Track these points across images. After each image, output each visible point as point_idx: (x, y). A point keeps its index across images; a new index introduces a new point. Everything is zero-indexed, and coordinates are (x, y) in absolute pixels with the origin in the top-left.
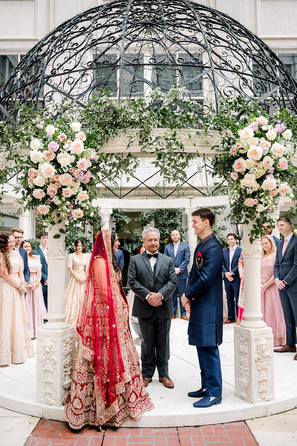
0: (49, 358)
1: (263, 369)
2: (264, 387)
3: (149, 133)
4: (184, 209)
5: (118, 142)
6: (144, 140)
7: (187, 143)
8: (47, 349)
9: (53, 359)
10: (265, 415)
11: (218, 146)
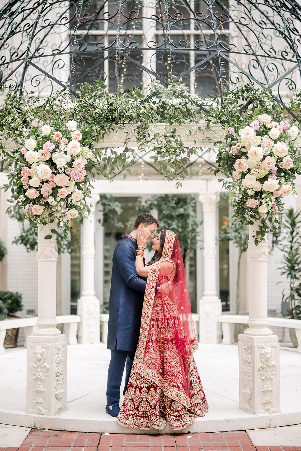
0: (41, 365)
1: (267, 379)
2: (269, 398)
3: (147, 129)
5: (114, 138)
6: (142, 137)
7: (188, 139)
8: (39, 356)
9: (45, 366)
10: (268, 426)
11: (221, 141)
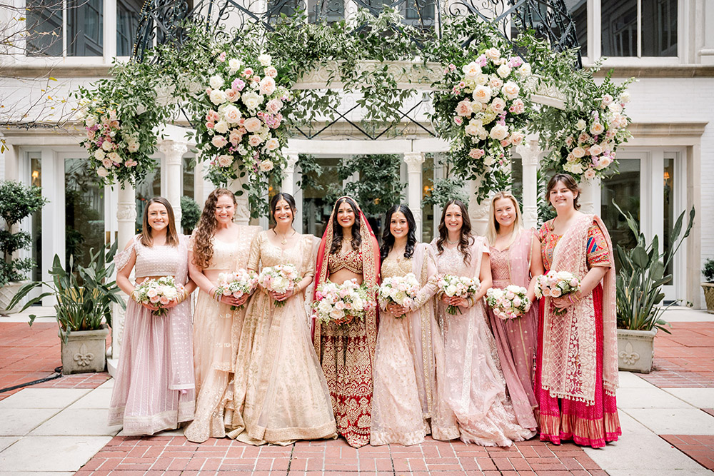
3: (353, 66)
4: (403, 155)
5: (315, 77)
6: (348, 75)
7: (401, 80)
11: (439, 83)
